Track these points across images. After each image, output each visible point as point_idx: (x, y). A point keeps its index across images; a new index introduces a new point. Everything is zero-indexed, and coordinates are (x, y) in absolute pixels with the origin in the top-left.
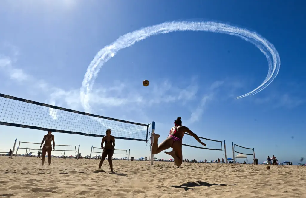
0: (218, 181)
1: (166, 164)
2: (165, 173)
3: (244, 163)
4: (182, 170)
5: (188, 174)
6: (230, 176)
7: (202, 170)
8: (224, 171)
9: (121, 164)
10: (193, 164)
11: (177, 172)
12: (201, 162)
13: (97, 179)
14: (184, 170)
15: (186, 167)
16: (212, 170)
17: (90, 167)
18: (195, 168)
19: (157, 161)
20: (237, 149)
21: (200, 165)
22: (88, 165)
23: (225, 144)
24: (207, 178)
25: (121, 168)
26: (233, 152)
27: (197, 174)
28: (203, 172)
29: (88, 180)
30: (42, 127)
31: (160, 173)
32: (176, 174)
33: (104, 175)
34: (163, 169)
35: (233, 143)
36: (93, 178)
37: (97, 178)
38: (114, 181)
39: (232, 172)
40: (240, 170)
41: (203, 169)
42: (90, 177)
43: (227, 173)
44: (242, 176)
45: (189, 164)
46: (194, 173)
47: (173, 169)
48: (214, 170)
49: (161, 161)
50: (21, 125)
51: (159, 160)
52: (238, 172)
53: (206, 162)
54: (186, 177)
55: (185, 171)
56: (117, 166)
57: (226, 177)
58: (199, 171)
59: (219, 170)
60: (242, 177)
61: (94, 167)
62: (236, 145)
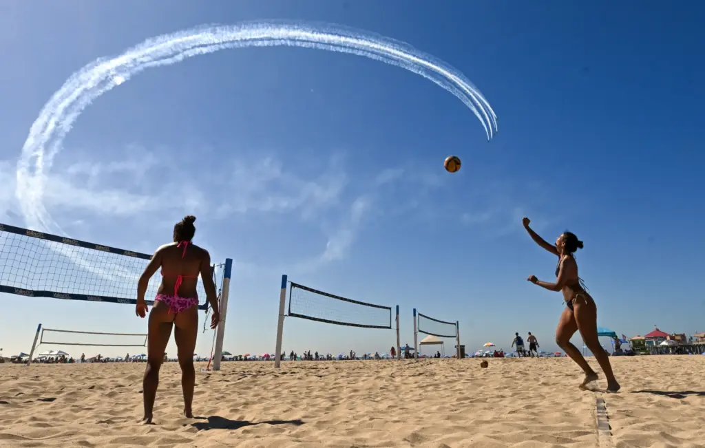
0: (376, 400)
1: (254, 367)
2: (250, 388)
3: (435, 357)
4: (294, 379)
5: (308, 388)
6: (403, 387)
7: (342, 377)
8: (392, 376)
9: (126, 372)
10: (321, 364)
11: (280, 384)
12: (341, 358)
13: (51, 417)
14: (299, 379)
15: (303, 372)
16: (366, 375)
17: (27, 385)
18: (327, 373)
19: (230, 359)
20: (424, 324)
21: (337, 366)
22: (20, 380)
23: (398, 313)
24: (353, 394)
25: (127, 383)
26: (415, 333)
27: (330, 386)
28: (344, 381)
29: (20, 422)
31: (236, 390)
32: (279, 389)
33: (74, 406)
34: (245, 379)
35: (415, 310)
36: (35, 415)
37: (50, 414)
38: (104, 420)
39: (410, 378)
40: (427, 372)
41: (344, 374)
42: (27, 415)
43: (398, 379)
44: (430, 385)
45: (310, 365)
46: (323, 384)
47: (271, 377)
48: (370, 374)
49: (241, 360)
51: (236, 357)
52: (421, 377)
53: (353, 358)
54: (302, 396)
55: (301, 381)
56: (116, 379)
57: (396, 390)
58: (335, 380)
59: (381, 374)
60: (430, 388)
61: (40, 384)
62: (423, 316)
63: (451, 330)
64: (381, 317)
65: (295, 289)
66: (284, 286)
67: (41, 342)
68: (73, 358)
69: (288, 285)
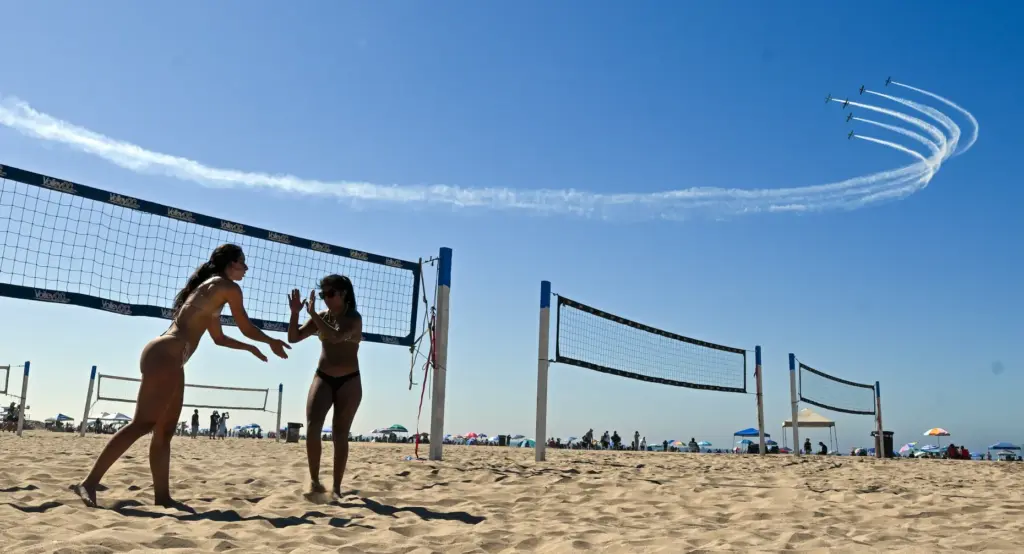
20: (811, 385)
23: (758, 361)
26: (794, 403)
35: (792, 357)
62: (809, 369)
63: (866, 399)
64: (727, 370)
67: (99, 398)
69: (554, 300)
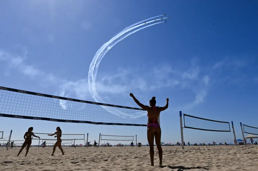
0: (230, 164)
1: (174, 149)
2: (174, 158)
3: (255, 144)
4: (191, 154)
5: (197, 158)
6: (242, 159)
7: (212, 153)
8: (235, 153)
9: (129, 150)
10: (201, 148)
11: (185, 156)
12: (209, 145)
14: (193, 154)
15: (194, 151)
16: (223, 153)
17: (99, 155)
18: (204, 152)
19: (164, 145)
20: (246, 129)
21: (209, 148)
22: (97, 153)
23: (233, 125)
24: (218, 161)
25: (129, 155)
26: (243, 133)
27: (207, 157)
28: (213, 155)
29: (98, 168)
30: (53, 118)
31: (168, 158)
32: (186, 158)
33: (114, 163)
34: (171, 154)
35: (241, 123)
36: (103, 166)
37: (107, 166)
38: (124, 169)
39: (244, 155)
40: (252, 152)
41: (212, 152)
42: (100, 166)
43: (238, 155)
44: (256, 158)
45: (197, 148)
46: (204, 156)
47: (181, 153)
48: (224, 152)
49: (168, 145)
50: (34, 117)
51: (166, 144)
52: (250, 154)
53: (214, 145)
54: (196, 162)
55: (194, 155)
56: (126, 153)
57: (238, 160)
58: (209, 155)
59: (230, 153)
60: (255, 160)
61: (103, 155)
62: (245, 125)
64: (225, 127)
65: (185, 117)
66: (181, 115)
67: (101, 140)
68: (112, 145)
